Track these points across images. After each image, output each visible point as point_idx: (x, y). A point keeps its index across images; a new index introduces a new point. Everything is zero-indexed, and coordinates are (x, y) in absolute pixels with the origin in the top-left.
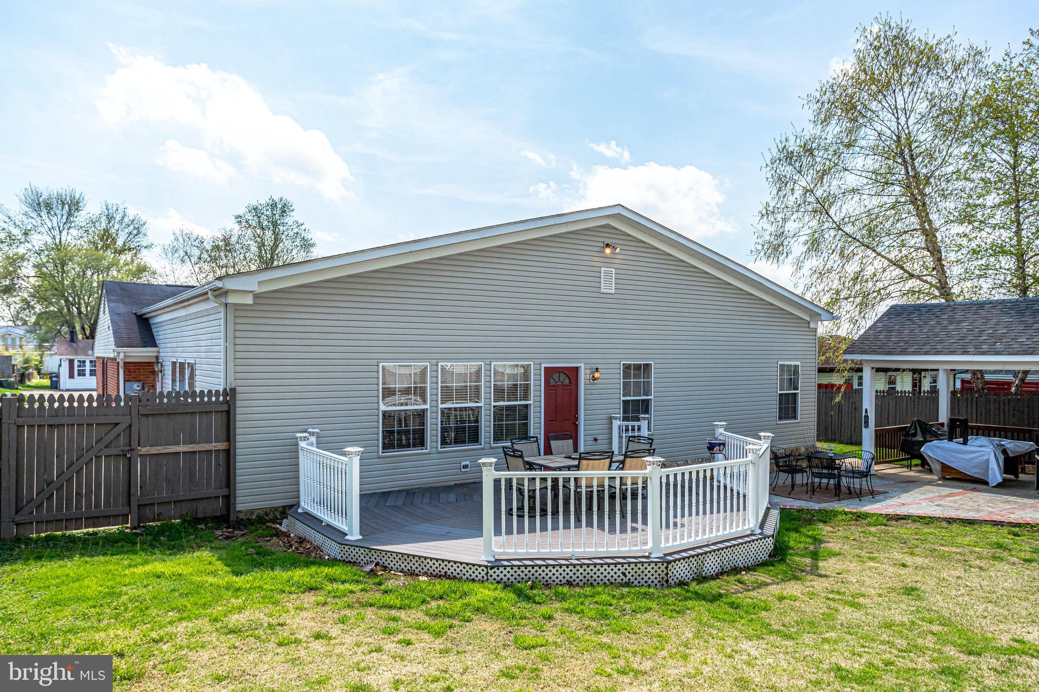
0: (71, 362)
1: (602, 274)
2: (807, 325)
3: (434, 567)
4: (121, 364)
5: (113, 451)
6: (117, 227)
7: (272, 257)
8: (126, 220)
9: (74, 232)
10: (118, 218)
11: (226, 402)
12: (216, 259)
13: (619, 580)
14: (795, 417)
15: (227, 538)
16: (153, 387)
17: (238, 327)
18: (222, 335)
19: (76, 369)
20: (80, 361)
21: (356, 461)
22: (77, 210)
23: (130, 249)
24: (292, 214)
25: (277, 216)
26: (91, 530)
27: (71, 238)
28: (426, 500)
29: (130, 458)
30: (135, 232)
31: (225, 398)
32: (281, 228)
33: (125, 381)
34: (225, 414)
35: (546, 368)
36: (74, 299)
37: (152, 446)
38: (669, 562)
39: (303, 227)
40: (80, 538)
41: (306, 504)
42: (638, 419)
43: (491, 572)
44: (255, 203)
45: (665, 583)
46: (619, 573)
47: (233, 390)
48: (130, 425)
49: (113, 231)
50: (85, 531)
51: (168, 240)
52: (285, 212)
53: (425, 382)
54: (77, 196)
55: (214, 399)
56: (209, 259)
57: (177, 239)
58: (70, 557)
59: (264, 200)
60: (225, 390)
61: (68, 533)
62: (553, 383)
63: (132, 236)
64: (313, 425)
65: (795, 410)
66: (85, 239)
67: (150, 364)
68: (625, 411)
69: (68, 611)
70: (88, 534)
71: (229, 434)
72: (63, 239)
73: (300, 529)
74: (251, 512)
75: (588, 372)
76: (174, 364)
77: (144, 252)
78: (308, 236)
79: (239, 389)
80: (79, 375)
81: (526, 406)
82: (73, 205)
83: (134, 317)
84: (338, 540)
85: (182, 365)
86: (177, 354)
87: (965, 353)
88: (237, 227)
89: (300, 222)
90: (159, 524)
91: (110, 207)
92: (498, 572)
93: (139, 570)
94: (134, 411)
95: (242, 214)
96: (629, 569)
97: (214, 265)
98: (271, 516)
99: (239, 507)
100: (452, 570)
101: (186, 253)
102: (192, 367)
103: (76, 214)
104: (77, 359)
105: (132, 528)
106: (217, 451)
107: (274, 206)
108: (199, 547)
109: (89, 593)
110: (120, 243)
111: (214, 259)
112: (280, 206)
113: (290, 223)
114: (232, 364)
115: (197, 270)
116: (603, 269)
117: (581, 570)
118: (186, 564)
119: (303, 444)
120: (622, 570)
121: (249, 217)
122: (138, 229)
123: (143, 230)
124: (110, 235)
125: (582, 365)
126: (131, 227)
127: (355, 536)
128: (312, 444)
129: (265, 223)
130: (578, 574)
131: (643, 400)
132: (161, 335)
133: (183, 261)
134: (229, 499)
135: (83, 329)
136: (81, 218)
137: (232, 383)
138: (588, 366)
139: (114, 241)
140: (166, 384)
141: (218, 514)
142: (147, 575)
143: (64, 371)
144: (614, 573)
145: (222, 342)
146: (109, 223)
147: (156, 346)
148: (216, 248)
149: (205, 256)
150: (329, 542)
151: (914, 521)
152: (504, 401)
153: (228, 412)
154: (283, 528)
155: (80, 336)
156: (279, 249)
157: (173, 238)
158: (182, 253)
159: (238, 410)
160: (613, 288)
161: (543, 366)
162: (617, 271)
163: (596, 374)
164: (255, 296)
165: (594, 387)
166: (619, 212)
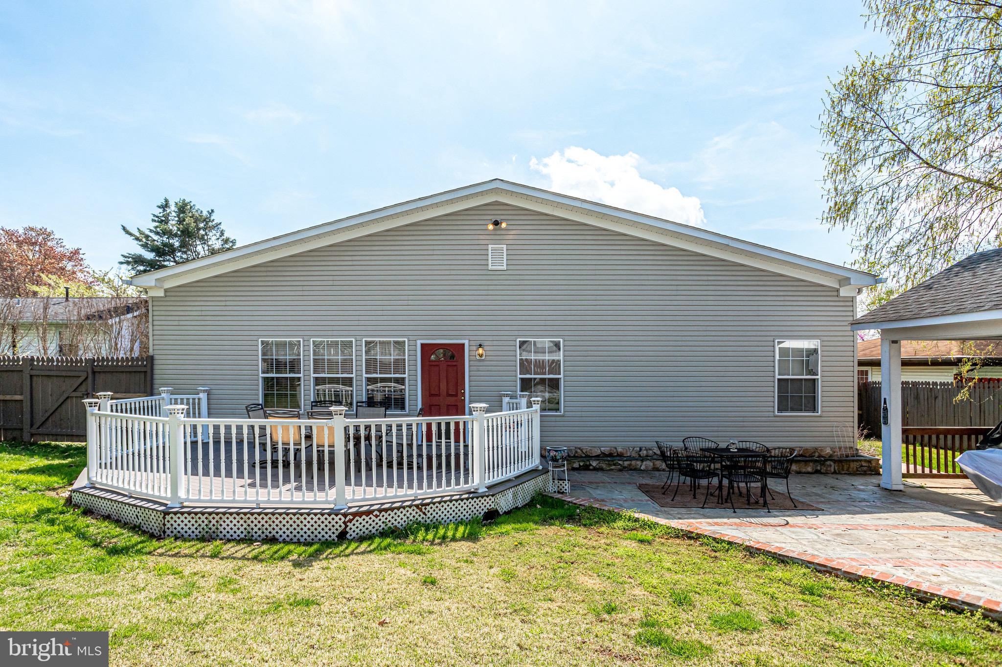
1: (490, 251)
2: (835, 293)
5: (78, 394)
11: (146, 365)
14: (814, 409)
17: (155, 313)
35: (423, 345)
47: (151, 358)
48: (87, 378)
53: (299, 355)
62: (434, 358)
65: (813, 400)
68: (524, 389)
71: (146, 388)
75: (474, 348)
79: (156, 357)
81: (403, 379)
94: (90, 369)
114: (152, 338)
116: (490, 246)
125: (466, 342)
131: (550, 379)
137: (151, 352)
138: (473, 343)
152: (377, 373)
153: (146, 372)
159: (155, 372)
160: (505, 264)
161: (419, 342)
162: (510, 247)
163: (481, 351)
164: (166, 291)
165: (481, 363)
166: (497, 186)
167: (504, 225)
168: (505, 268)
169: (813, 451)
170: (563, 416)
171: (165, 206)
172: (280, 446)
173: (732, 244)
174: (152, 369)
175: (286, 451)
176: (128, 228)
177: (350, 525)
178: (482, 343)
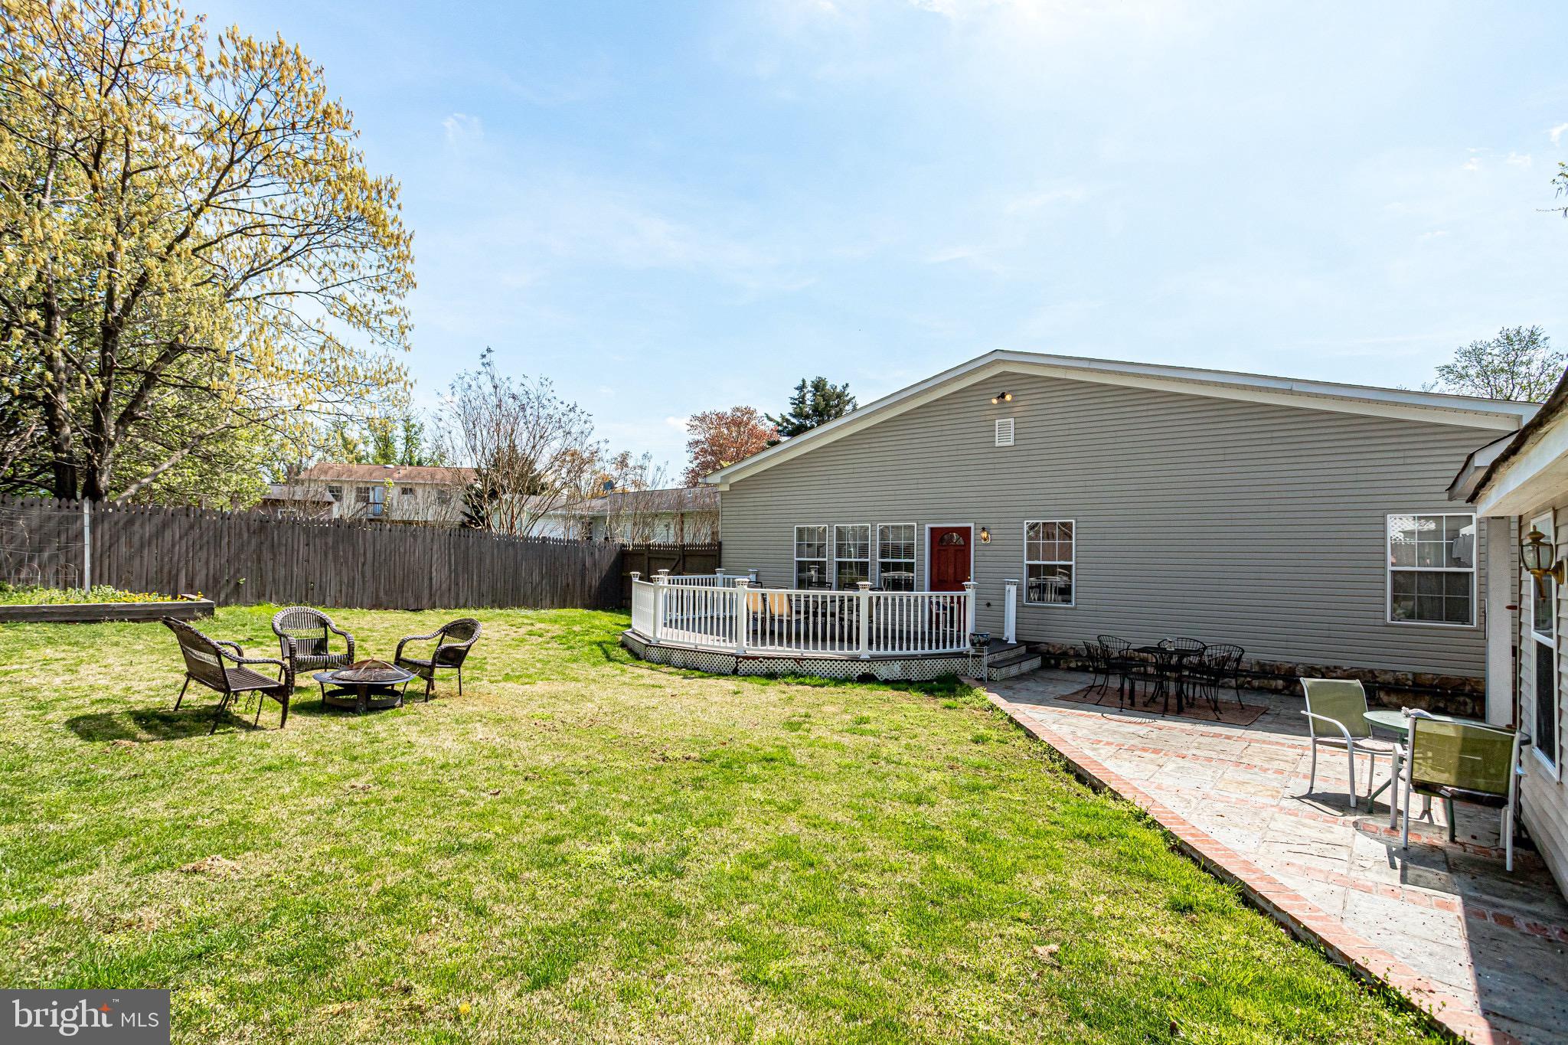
1: (996, 427)
17: (724, 505)
35: (934, 529)
47: (720, 543)
48: (679, 561)
53: (825, 540)
62: (942, 543)
65: (1463, 604)
75: (978, 531)
79: (723, 543)
81: (912, 564)
94: (680, 553)
116: (996, 421)
125: (969, 526)
131: (1061, 566)
138: (979, 526)
152: (889, 558)
160: (1012, 440)
161: (927, 526)
162: (1018, 420)
163: (984, 535)
164: (731, 485)
165: (987, 548)
166: (997, 357)
167: (1008, 398)
168: (1012, 443)
169: (1460, 682)
170: (1075, 609)
171: (801, 388)
172: (776, 618)
173: (1296, 387)
174: (720, 554)
175: (781, 621)
176: (770, 415)
177: (740, 665)
178: (985, 526)
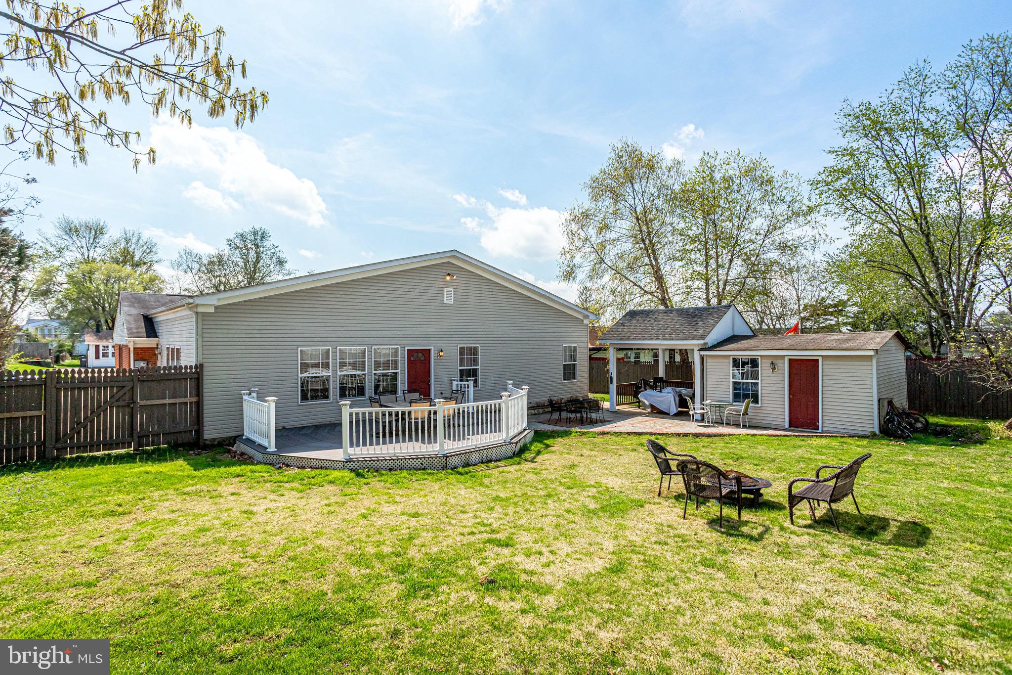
0: (97, 347)
1: (445, 292)
2: (582, 322)
3: (315, 463)
4: (132, 349)
5: (121, 403)
6: (133, 246)
7: (255, 270)
8: (141, 242)
9: (99, 250)
10: (134, 240)
11: (196, 372)
12: (211, 271)
13: (419, 467)
14: (574, 378)
15: (196, 455)
16: (155, 364)
17: (205, 327)
18: (194, 331)
19: (101, 352)
20: (104, 346)
21: (273, 405)
22: (102, 233)
23: (145, 263)
24: (269, 239)
25: (258, 241)
26: (106, 452)
27: (97, 253)
28: (326, 430)
29: (132, 408)
30: (148, 251)
31: (196, 370)
32: (262, 249)
33: (135, 360)
34: (196, 380)
35: (408, 350)
36: (99, 300)
37: (147, 400)
38: (448, 457)
39: (278, 249)
40: (99, 457)
41: (248, 434)
42: (467, 381)
43: (346, 465)
44: (240, 231)
45: (445, 467)
46: (419, 463)
47: (202, 365)
48: (133, 388)
49: (131, 250)
50: (103, 453)
51: (175, 257)
52: (264, 237)
53: (329, 359)
54: (102, 224)
55: (189, 371)
56: (206, 272)
57: (181, 256)
58: (93, 466)
59: (247, 229)
60: (196, 365)
61: (91, 454)
62: (412, 359)
63: (145, 254)
64: (255, 386)
65: (574, 374)
66: (108, 255)
67: (152, 349)
68: (461, 375)
69: (89, 490)
70: (105, 455)
71: (199, 391)
72: (91, 255)
73: (243, 448)
74: (214, 440)
75: (436, 352)
76: (168, 348)
77: (156, 267)
78: (282, 256)
79: (205, 365)
80: (103, 356)
81: (396, 373)
82: (98, 231)
83: (142, 318)
84: (262, 451)
85: (173, 349)
86: (170, 343)
87: (657, 339)
88: (227, 248)
89: (276, 245)
90: (152, 448)
91: (127, 232)
92: (350, 465)
93: (136, 470)
94: (135, 379)
95: (232, 239)
96: (425, 461)
97: (210, 275)
98: (227, 442)
99: (206, 437)
100: (325, 464)
101: (189, 267)
102: (178, 350)
103: (100, 236)
104: (102, 344)
105: (134, 451)
106: (191, 403)
107: (255, 233)
108: (177, 459)
109: (103, 481)
110: (136, 259)
111: (210, 271)
112: (260, 233)
113: (268, 245)
114: (201, 349)
115: (197, 278)
116: (445, 289)
117: (398, 462)
118: (165, 467)
119: (245, 397)
120: (421, 461)
121: (237, 241)
122: (150, 248)
123: (154, 250)
124: (129, 253)
125: (432, 348)
126: (145, 247)
127: (272, 448)
128: (253, 398)
129: (250, 245)
130: (396, 464)
131: (473, 369)
132: (161, 329)
133: (186, 272)
134: (199, 432)
135: (106, 321)
136: (104, 240)
137: (201, 360)
138: (436, 349)
139: (133, 257)
140: (162, 362)
141: (192, 441)
142: (140, 473)
143: (91, 354)
144: (417, 463)
145: (194, 335)
146: (127, 243)
147: (156, 336)
148: (211, 263)
149: (203, 268)
150: (257, 453)
151: (611, 435)
152: (381, 370)
153: (198, 379)
154: (234, 449)
155: (105, 327)
156: (260, 264)
157: (178, 256)
158: (185, 267)
159: (205, 378)
162: (455, 290)
163: (441, 353)
164: (216, 308)
165: (440, 361)
166: (454, 254)
167: (455, 277)
168: (452, 303)
174: (203, 376)
178: (441, 349)
